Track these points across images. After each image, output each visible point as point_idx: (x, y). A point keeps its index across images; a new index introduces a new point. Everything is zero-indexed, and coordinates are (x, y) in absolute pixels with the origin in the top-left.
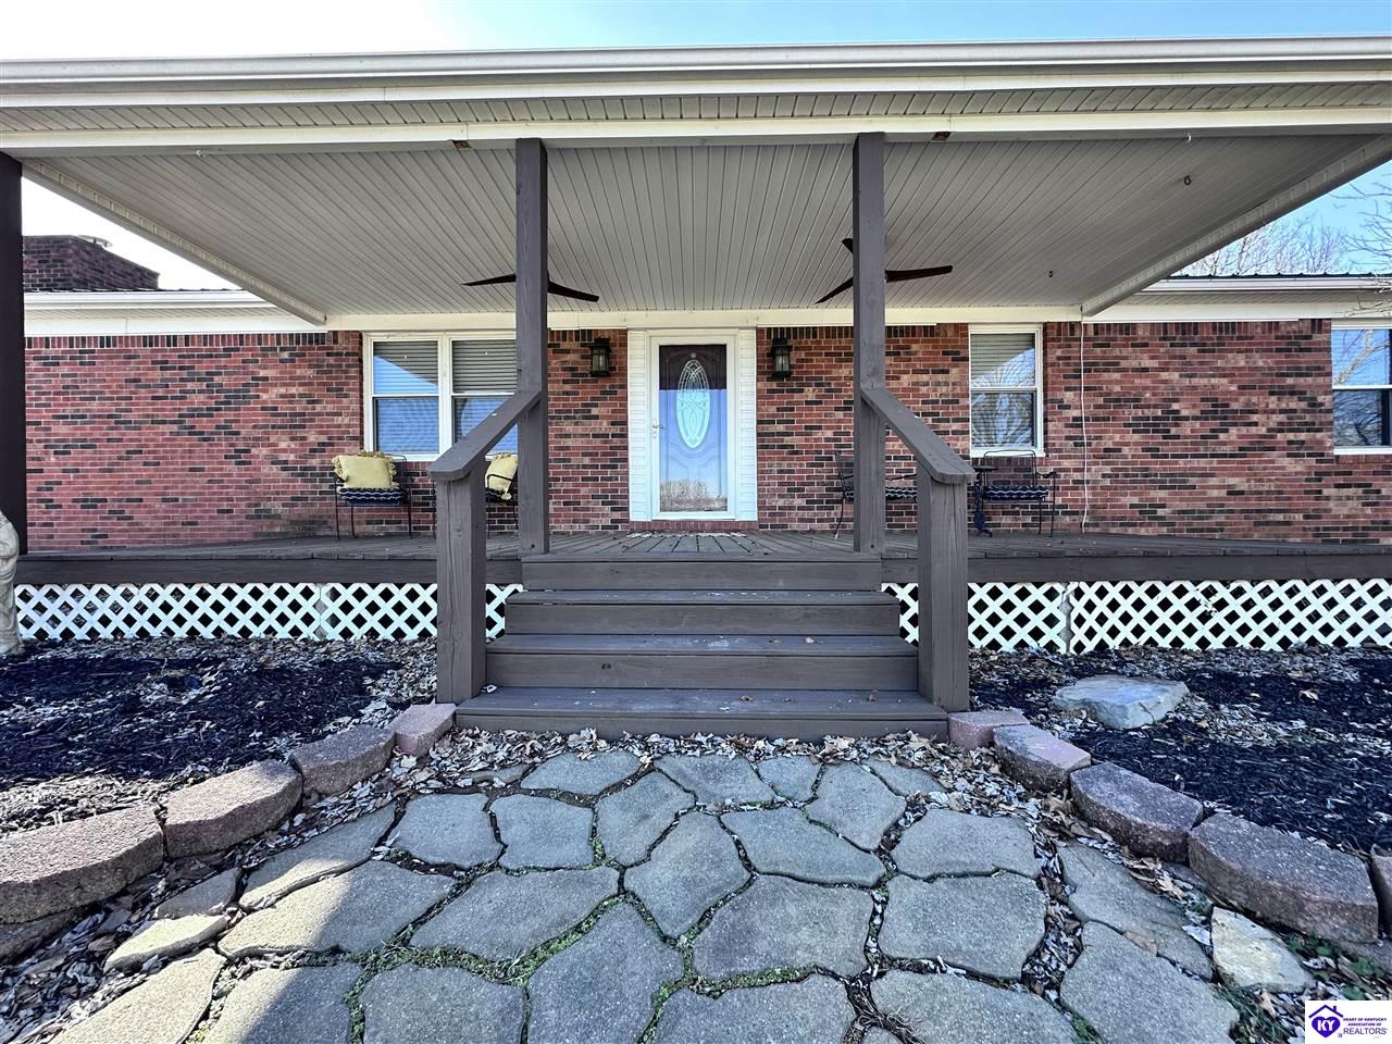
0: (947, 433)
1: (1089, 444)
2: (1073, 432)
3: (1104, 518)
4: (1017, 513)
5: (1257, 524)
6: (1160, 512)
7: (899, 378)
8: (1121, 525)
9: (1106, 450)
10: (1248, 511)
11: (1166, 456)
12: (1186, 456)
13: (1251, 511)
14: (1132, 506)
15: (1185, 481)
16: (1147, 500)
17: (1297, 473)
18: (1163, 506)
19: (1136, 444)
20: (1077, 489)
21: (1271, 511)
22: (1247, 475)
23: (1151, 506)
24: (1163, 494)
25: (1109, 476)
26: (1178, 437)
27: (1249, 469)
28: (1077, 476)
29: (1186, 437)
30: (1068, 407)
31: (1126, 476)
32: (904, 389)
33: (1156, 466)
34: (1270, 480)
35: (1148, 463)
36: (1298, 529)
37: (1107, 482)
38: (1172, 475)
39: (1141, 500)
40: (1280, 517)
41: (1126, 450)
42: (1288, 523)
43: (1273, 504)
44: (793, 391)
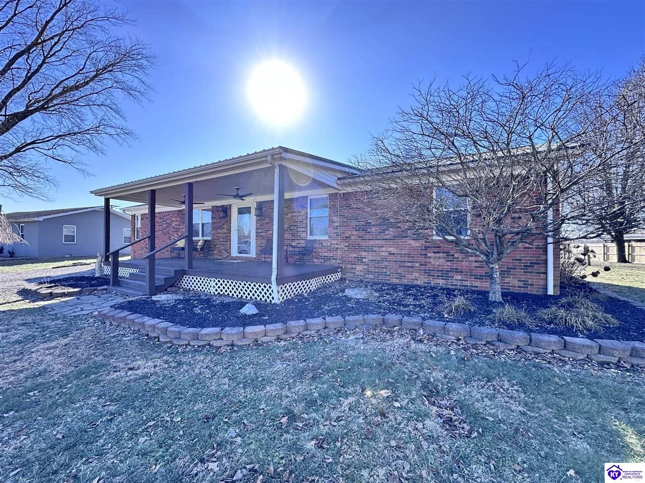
0: (300, 231)
1: (341, 235)
2: (336, 231)
3: (345, 261)
4: (319, 258)
5: (400, 266)
6: (364, 260)
7: (288, 215)
8: (351, 264)
9: (346, 237)
10: (396, 261)
11: (366, 240)
12: (373, 240)
13: (398, 261)
14: (354, 257)
15: (372, 249)
16: (360, 255)
17: (417, 247)
18: (365, 258)
19: (356, 235)
20: (336, 250)
21: (406, 262)
22: (396, 247)
23: (361, 258)
24: (365, 253)
25: (347, 246)
26: (370, 232)
27: (397, 245)
28: (337, 246)
29: (373, 232)
30: (334, 222)
31: (353, 246)
32: (289, 218)
33: (363, 243)
34: (405, 249)
35: (360, 242)
36: (417, 269)
37: (346, 249)
38: (368, 246)
39: (358, 255)
40: (410, 264)
41: (352, 237)
42: (413, 267)
43: (406, 259)
44: (263, 220)
